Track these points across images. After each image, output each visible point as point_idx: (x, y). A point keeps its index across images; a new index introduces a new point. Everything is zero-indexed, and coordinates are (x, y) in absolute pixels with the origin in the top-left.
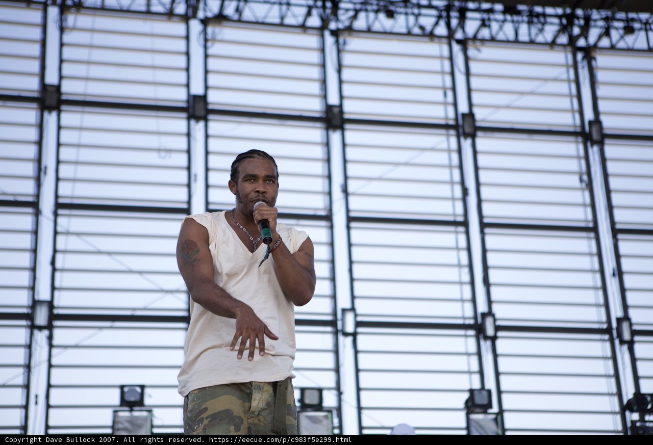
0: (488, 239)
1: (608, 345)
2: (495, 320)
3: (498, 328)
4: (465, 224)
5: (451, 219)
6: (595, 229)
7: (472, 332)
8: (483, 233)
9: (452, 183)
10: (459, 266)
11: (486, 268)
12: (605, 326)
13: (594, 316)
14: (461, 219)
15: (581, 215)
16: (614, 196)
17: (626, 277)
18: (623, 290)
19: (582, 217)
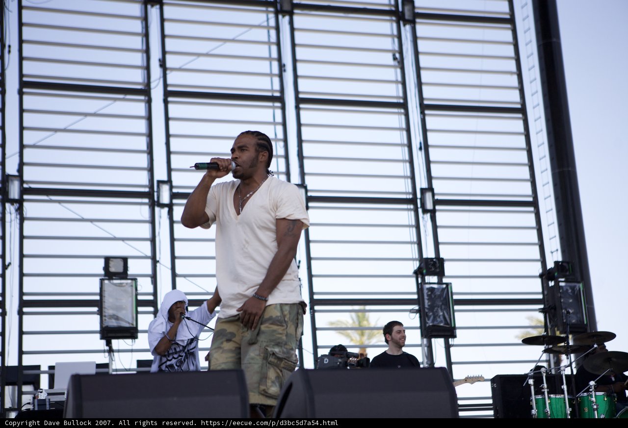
1: (413, 213)
2: (307, 191)
3: (309, 199)
4: (281, 99)
5: (269, 94)
6: (404, 105)
8: (298, 109)
9: (270, 59)
10: (275, 140)
11: (300, 141)
12: (411, 196)
13: (402, 188)
14: (278, 94)
15: (392, 92)
16: (423, 73)
17: (431, 150)
18: (428, 162)
19: (395, 94)
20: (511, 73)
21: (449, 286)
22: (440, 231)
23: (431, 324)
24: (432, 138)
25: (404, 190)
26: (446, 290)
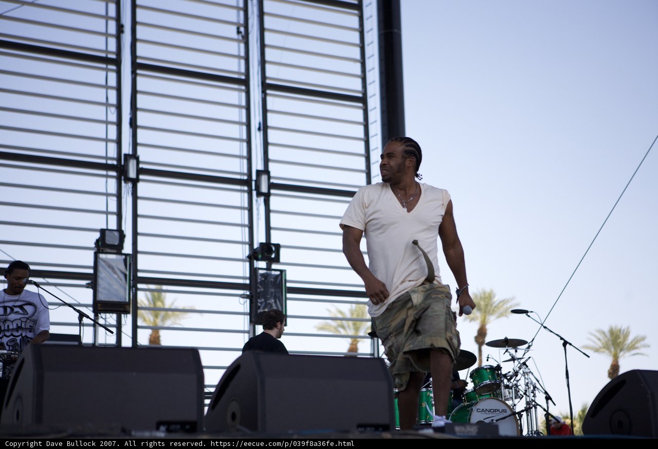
0: (139, 80)
1: (246, 195)
2: (138, 162)
3: (140, 171)
4: (117, 62)
5: (103, 55)
6: (246, 82)
7: (114, 174)
8: (134, 74)
9: (107, 17)
10: (107, 105)
11: (134, 109)
12: (245, 178)
13: (237, 167)
14: (114, 56)
15: (234, 66)
16: (268, 51)
17: (270, 132)
18: (266, 144)
19: (236, 69)
20: (355, 60)
21: (284, 274)
22: (273, 216)
23: (262, 311)
24: (272, 120)
25: (238, 170)
26: (280, 277)
